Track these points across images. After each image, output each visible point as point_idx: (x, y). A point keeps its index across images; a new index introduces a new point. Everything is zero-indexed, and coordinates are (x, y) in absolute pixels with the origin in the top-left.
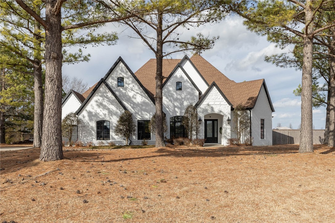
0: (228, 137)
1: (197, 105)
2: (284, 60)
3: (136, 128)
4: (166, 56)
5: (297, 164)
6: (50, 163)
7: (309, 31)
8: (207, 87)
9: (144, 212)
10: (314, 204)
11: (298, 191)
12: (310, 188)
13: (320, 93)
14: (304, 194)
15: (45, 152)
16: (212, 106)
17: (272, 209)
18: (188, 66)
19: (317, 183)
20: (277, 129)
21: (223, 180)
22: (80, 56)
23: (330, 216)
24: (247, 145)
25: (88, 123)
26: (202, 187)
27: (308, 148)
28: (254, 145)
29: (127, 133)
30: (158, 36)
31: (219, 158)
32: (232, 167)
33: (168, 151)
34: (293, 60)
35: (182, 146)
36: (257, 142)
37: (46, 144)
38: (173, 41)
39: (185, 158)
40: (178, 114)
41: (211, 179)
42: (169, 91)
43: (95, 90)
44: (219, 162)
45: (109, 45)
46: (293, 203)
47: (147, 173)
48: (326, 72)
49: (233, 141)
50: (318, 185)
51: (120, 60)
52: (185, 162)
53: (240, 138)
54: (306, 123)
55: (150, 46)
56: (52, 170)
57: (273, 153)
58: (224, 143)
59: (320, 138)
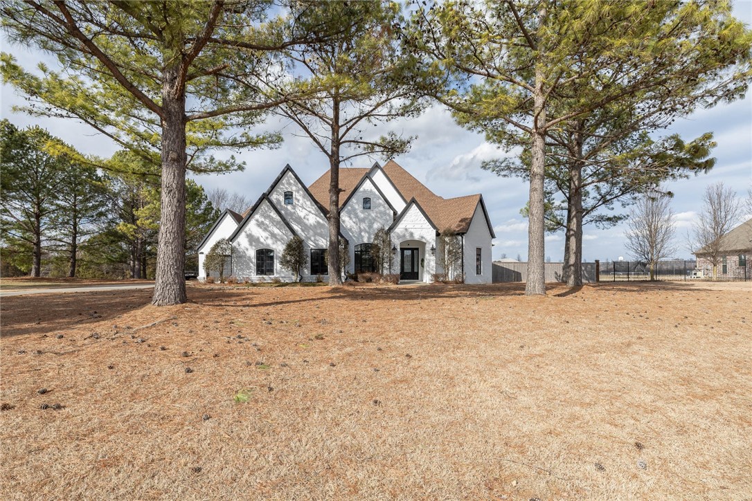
0: (432, 272)
1: (391, 229)
2: (509, 168)
3: (309, 259)
4: (344, 160)
5: (520, 312)
6: (165, 308)
7: (539, 125)
8: (405, 205)
9: (271, 389)
10: (541, 379)
11: (519, 356)
12: (537, 351)
13: (557, 213)
14: (527, 361)
15: (160, 292)
16: (410, 230)
17: (473, 387)
18: (379, 177)
19: (548, 343)
20: (499, 262)
21: (408, 336)
22: (232, 165)
23: (564, 401)
24: (457, 283)
25: (245, 252)
26: (375, 347)
27: (538, 288)
28: (466, 283)
29: (297, 266)
30: (333, 134)
31: (411, 302)
32: (426, 317)
33: (345, 291)
34: (520, 167)
35: (369, 284)
36: (471, 278)
37: (160, 281)
38: (354, 141)
39: (364, 301)
40: (366, 241)
41: (390, 335)
42: (354, 210)
43: (255, 209)
44: (409, 309)
45: (271, 148)
46: (508, 378)
47: (302, 324)
48: (565, 184)
49: (438, 278)
50: (549, 346)
51: (288, 168)
52: (362, 308)
53: (448, 273)
54: (536, 253)
55: (322, 148)
56: (163, 318)
57: (490, 295)
58: (427, 279)
59: (556, 273)
